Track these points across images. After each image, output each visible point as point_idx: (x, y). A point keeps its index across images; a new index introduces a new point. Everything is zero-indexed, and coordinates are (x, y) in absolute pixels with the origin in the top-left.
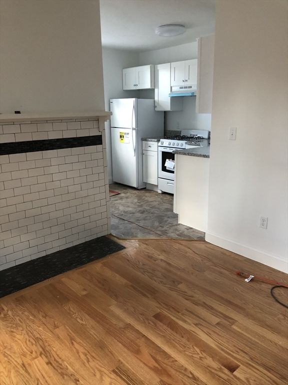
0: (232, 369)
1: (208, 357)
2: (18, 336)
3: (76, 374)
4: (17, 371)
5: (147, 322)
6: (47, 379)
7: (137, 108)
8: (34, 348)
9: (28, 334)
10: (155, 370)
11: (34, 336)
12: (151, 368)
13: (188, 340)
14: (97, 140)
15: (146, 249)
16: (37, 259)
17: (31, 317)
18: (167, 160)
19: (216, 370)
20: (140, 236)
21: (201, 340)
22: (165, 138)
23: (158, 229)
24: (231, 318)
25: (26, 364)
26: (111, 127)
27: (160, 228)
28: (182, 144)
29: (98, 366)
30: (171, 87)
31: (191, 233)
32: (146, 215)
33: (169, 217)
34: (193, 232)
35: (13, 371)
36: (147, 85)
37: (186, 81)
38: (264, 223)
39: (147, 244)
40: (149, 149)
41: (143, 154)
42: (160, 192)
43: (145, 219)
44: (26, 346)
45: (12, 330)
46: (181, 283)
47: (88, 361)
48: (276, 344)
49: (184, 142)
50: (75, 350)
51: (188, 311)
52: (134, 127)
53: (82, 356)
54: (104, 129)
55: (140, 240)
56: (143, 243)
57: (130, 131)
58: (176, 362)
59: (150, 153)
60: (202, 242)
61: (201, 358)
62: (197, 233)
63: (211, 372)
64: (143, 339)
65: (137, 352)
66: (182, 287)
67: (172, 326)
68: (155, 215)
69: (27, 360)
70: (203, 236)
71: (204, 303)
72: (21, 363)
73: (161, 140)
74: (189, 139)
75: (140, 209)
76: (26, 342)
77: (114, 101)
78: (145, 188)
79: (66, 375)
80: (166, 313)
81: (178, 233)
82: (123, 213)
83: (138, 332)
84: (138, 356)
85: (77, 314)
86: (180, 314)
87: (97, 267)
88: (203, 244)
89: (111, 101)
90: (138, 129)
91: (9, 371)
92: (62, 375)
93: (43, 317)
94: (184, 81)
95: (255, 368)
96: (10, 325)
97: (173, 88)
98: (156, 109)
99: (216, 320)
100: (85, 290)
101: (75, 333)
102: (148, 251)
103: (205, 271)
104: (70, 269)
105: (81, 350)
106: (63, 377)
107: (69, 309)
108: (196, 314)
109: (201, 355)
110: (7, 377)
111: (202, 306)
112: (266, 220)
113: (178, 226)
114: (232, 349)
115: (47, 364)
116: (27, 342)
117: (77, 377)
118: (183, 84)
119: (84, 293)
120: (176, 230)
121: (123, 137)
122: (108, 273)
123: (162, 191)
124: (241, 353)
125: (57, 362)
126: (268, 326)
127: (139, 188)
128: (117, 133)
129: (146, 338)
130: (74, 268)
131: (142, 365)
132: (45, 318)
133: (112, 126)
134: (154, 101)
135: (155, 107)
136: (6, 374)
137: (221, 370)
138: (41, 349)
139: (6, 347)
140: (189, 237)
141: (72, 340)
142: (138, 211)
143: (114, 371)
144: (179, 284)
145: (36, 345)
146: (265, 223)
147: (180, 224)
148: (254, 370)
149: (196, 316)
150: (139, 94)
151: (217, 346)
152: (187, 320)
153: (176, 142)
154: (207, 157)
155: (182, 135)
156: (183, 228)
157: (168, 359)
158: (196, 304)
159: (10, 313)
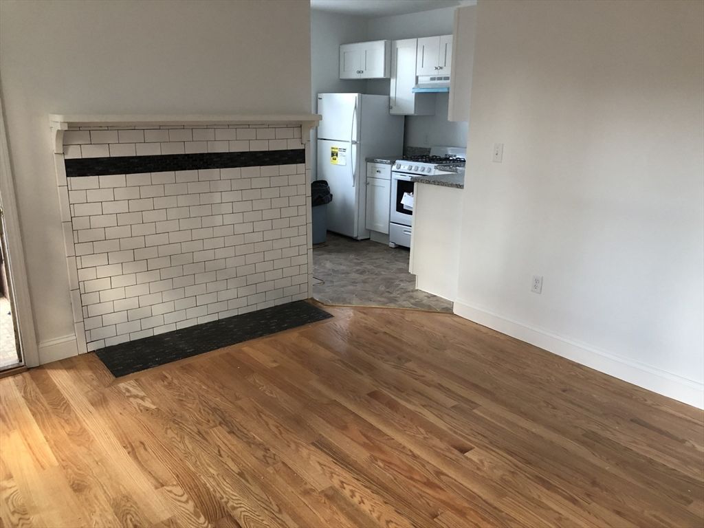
0: (463, 450)
1: (434, 438)
2: (189, 405)
3: (265, 443)
4: (191, 438)
5: (358, 399)
6: (230, 446)
7: (360, 110)
8: (211, 417)
9: (202, 404)
10: (364, 445)
11: (210, 406)
12: (359, 444)
13: (412, 420)
14: (297, 157)
15: (364, 318)
16: (206, 324)
17: (204, 387)
18: (405, 194)
19: (442, 450)
20: (356, 302)
21: (428, 422)
22: (403, 159)
23: (384, 295)
24: (473, 402)
25: (202, 432)
26: (317, 139)
27: (387, 294)
28: (431, 169)
29: (293, 439)
30: (417, 78)
31: (433, 303)
32: (366, 277)
33: (402, 281)
34: (437, 300)
35: (186, 437)
36: (378, 72)
37: (441, 68)
38: (537, 284)
39: (365, 313)
40: (378, 175)
41: (367, 184)
42: (392, 245)
43: (364, 282)
44: (200, 415)
45: (181, 398)
46: (410, 361)
47: (281, 433)
48: (528, 431)
49: (432, 166)
50: (263, 422)
51: (416, 391)
52: (355, 139)
53: (273, 429)
54: (309, 141)
55: (355, 308)
56: (360, 312)
57: (347, 146)
58: (392, 441)
59: (379, 182)
60: (449, 315)
61: (425, 438)
62: (443, 302)
63: (436, 451)
64: (352, 417)
65: (344, 428)
66: (410, 365)
67: (393, 406)
68: (381, 277)
69: (204, 428)
70: (449, 306)
71: (439, 384)
72: (196, 430)
73: (397, 161)
74: (442, 161)
75: (358, 268)
76: (200, 411)
77: (325, 96)
78: (369, 239)
79: (253, 444)
80: (385, 392)
81: (413, 301)
82: (331, 272)
83: (345, 408)
84: (344, 432)
85: (265, 387)
86: (403, 394)
87: (292, 336)
88: (449, 317)
89: (320, 95)
90: (360, 143)
91: (182, 438)
92: (249, 444)
93: (220, 388)
94: (436, 68)
95: (493, 451)
96: (178, 393)
97: (419, 78)
98: (392, 112)
99: (451, 402)
100: (275, 361)
101: (262, 406)
102: (366, 322)
103: (446, 349)
104: (254, 338)
105: (271, 422)
106: (250, 446)
107: (255, 381)
108: (426, 395)
109: (426, 436)
110: (180, 442)
111: (435, 387)
112: (540, 281)
113: (415, 293)
114: (467, 432)
115: (229, 433)
116: (202, 411)
117: (267, 446)
118: (436, 73)
119: (275, 365)
120: (412, 297)
121: (337, 155)
122: (308, 345)
123: (396, 245)
124: (479, 437)
125: (241, 431)
126: (522, 412)
127: (359, 239)
128: (327, 148)
129: (356, 415)
130: (258, 337)
131: (349, 440)
132: (222, 388)
133: (319, 137)
134: (389, 98)
135: (390, 108)
136: (179, 439)
137: (449, 450)
138: (220, 419)
139: (175, 415)
140: (429, 306)
141: (259, 412)
142: (354, 270)
143: (313, 444)
144: (406, 362)
145: (213, 415)
146: (539, 285)
147: (417, 290)
148: (493, 453)
149: (426, 397)
150: (364, 87)
151: (448, 428)
152: (413, 401)
153: (420, 165)
154: (461, 187)
155: (431, 155)
156: (420, 296)
157: (383, 436)
158: (428, 385)
159: (175, 381)
